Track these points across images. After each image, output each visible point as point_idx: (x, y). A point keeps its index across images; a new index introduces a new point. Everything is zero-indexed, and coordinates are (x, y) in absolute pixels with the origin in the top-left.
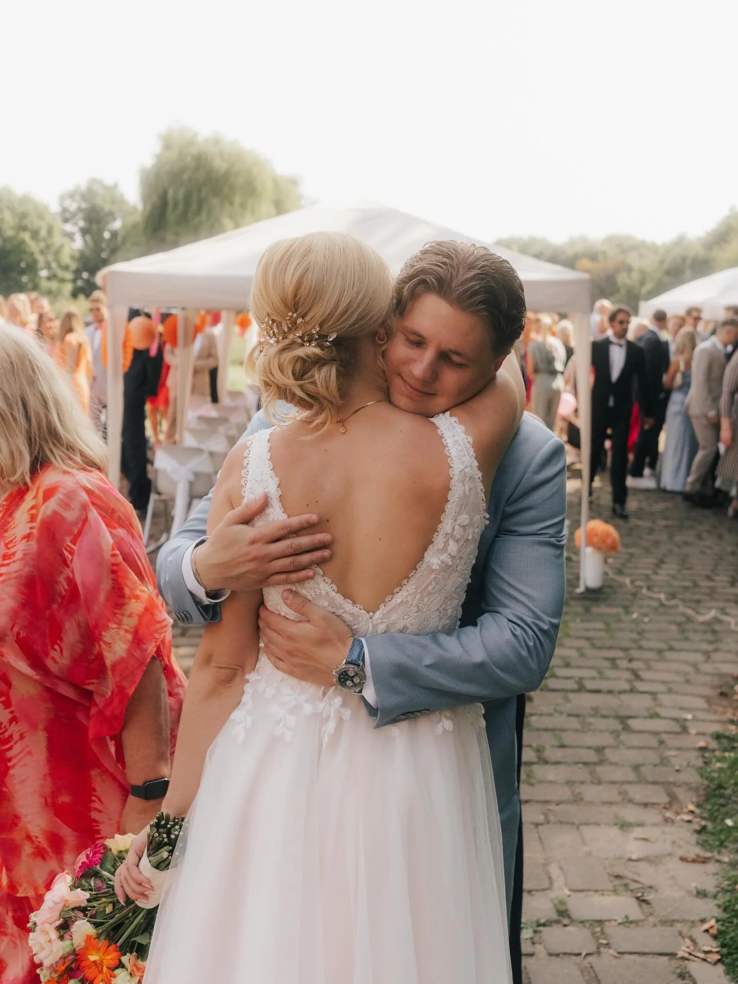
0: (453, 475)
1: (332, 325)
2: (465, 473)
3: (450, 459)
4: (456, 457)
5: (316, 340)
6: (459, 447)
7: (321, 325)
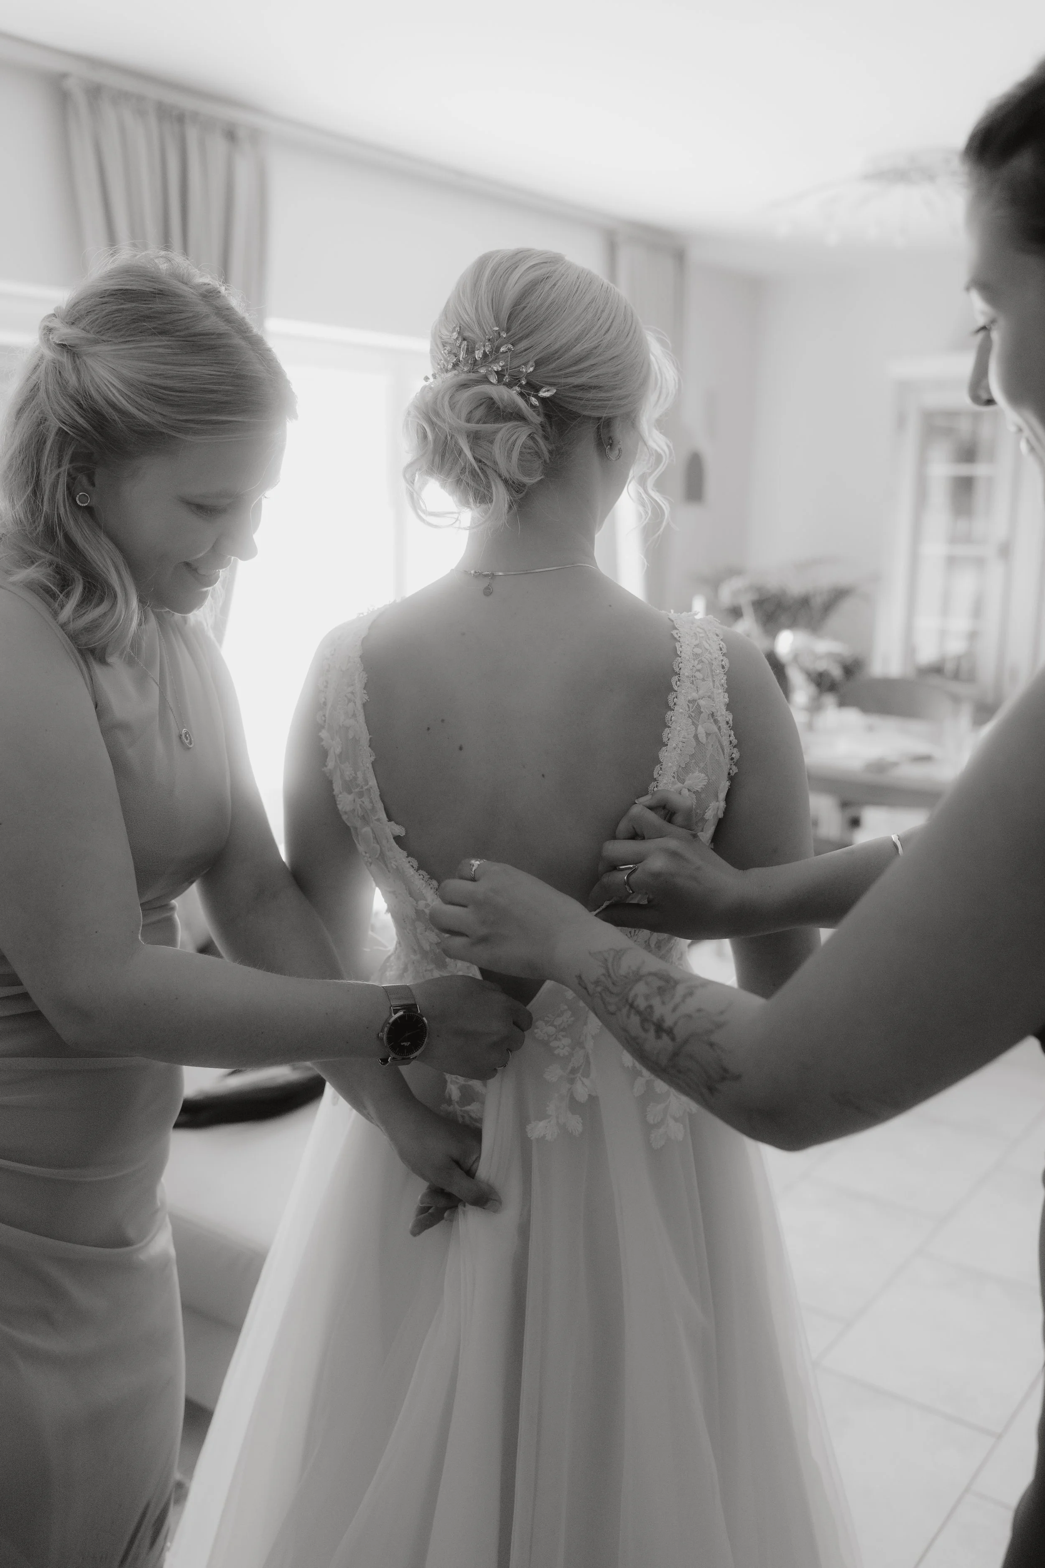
0: (675, 704)
1: (553, 370)
2: (699, 706)
3: (675, 678)
4: (688, 677)
5: (521, 386)
6: (698, 664)
7: (538, 364)
